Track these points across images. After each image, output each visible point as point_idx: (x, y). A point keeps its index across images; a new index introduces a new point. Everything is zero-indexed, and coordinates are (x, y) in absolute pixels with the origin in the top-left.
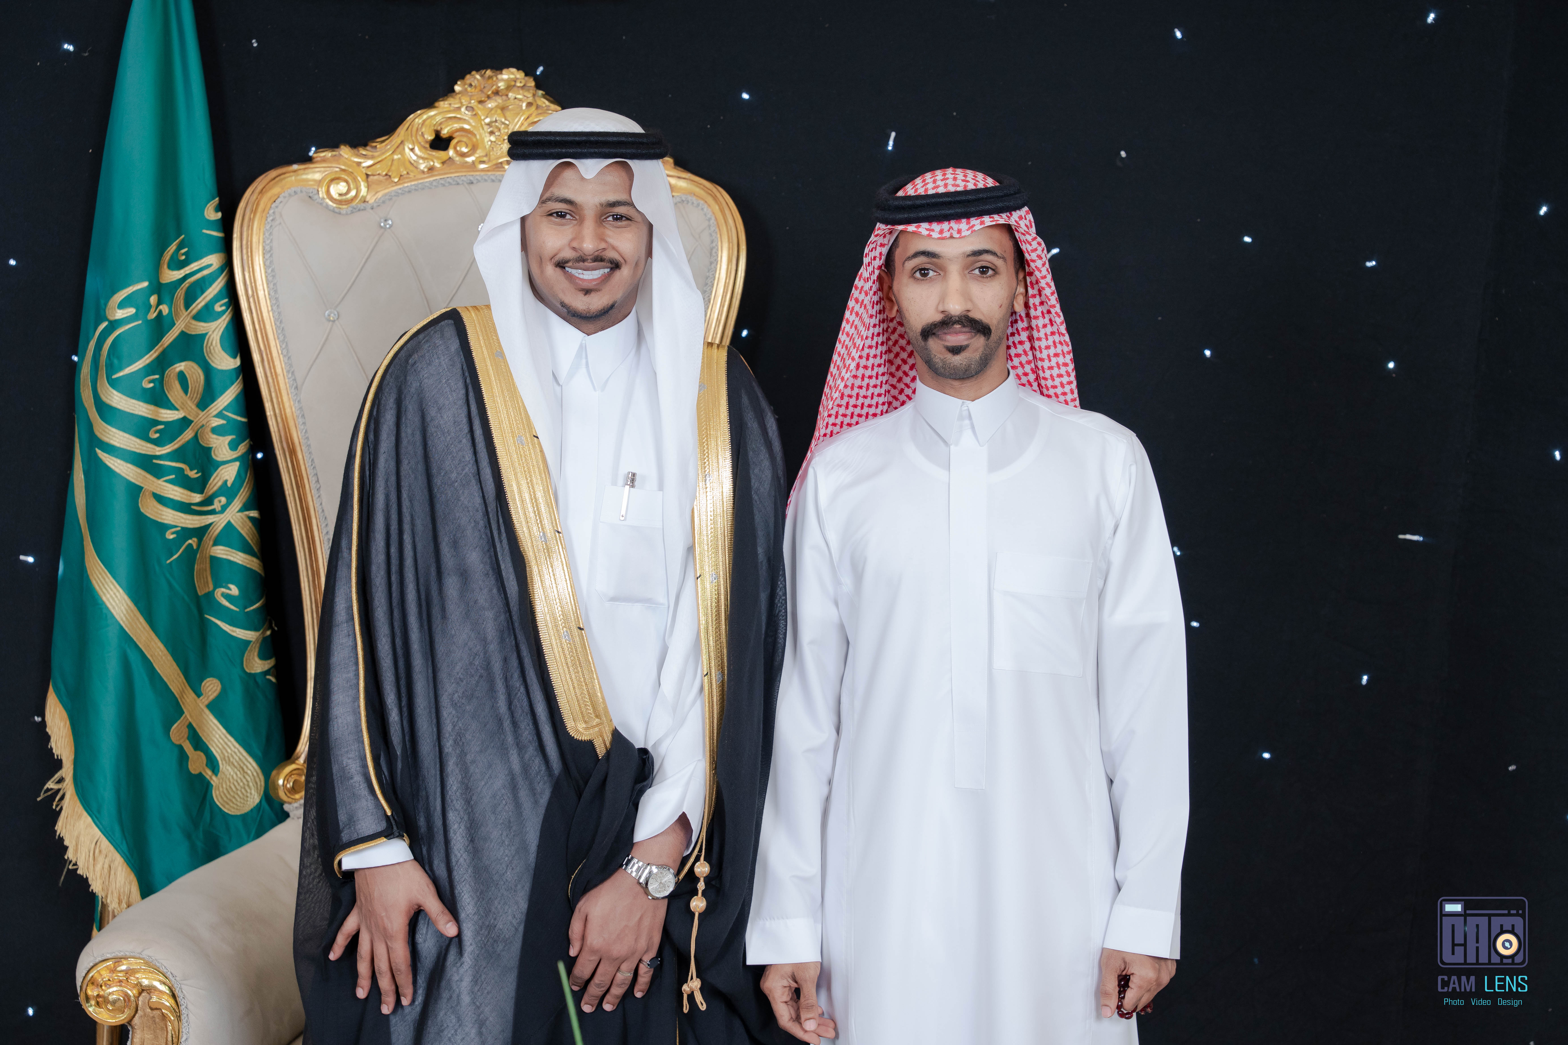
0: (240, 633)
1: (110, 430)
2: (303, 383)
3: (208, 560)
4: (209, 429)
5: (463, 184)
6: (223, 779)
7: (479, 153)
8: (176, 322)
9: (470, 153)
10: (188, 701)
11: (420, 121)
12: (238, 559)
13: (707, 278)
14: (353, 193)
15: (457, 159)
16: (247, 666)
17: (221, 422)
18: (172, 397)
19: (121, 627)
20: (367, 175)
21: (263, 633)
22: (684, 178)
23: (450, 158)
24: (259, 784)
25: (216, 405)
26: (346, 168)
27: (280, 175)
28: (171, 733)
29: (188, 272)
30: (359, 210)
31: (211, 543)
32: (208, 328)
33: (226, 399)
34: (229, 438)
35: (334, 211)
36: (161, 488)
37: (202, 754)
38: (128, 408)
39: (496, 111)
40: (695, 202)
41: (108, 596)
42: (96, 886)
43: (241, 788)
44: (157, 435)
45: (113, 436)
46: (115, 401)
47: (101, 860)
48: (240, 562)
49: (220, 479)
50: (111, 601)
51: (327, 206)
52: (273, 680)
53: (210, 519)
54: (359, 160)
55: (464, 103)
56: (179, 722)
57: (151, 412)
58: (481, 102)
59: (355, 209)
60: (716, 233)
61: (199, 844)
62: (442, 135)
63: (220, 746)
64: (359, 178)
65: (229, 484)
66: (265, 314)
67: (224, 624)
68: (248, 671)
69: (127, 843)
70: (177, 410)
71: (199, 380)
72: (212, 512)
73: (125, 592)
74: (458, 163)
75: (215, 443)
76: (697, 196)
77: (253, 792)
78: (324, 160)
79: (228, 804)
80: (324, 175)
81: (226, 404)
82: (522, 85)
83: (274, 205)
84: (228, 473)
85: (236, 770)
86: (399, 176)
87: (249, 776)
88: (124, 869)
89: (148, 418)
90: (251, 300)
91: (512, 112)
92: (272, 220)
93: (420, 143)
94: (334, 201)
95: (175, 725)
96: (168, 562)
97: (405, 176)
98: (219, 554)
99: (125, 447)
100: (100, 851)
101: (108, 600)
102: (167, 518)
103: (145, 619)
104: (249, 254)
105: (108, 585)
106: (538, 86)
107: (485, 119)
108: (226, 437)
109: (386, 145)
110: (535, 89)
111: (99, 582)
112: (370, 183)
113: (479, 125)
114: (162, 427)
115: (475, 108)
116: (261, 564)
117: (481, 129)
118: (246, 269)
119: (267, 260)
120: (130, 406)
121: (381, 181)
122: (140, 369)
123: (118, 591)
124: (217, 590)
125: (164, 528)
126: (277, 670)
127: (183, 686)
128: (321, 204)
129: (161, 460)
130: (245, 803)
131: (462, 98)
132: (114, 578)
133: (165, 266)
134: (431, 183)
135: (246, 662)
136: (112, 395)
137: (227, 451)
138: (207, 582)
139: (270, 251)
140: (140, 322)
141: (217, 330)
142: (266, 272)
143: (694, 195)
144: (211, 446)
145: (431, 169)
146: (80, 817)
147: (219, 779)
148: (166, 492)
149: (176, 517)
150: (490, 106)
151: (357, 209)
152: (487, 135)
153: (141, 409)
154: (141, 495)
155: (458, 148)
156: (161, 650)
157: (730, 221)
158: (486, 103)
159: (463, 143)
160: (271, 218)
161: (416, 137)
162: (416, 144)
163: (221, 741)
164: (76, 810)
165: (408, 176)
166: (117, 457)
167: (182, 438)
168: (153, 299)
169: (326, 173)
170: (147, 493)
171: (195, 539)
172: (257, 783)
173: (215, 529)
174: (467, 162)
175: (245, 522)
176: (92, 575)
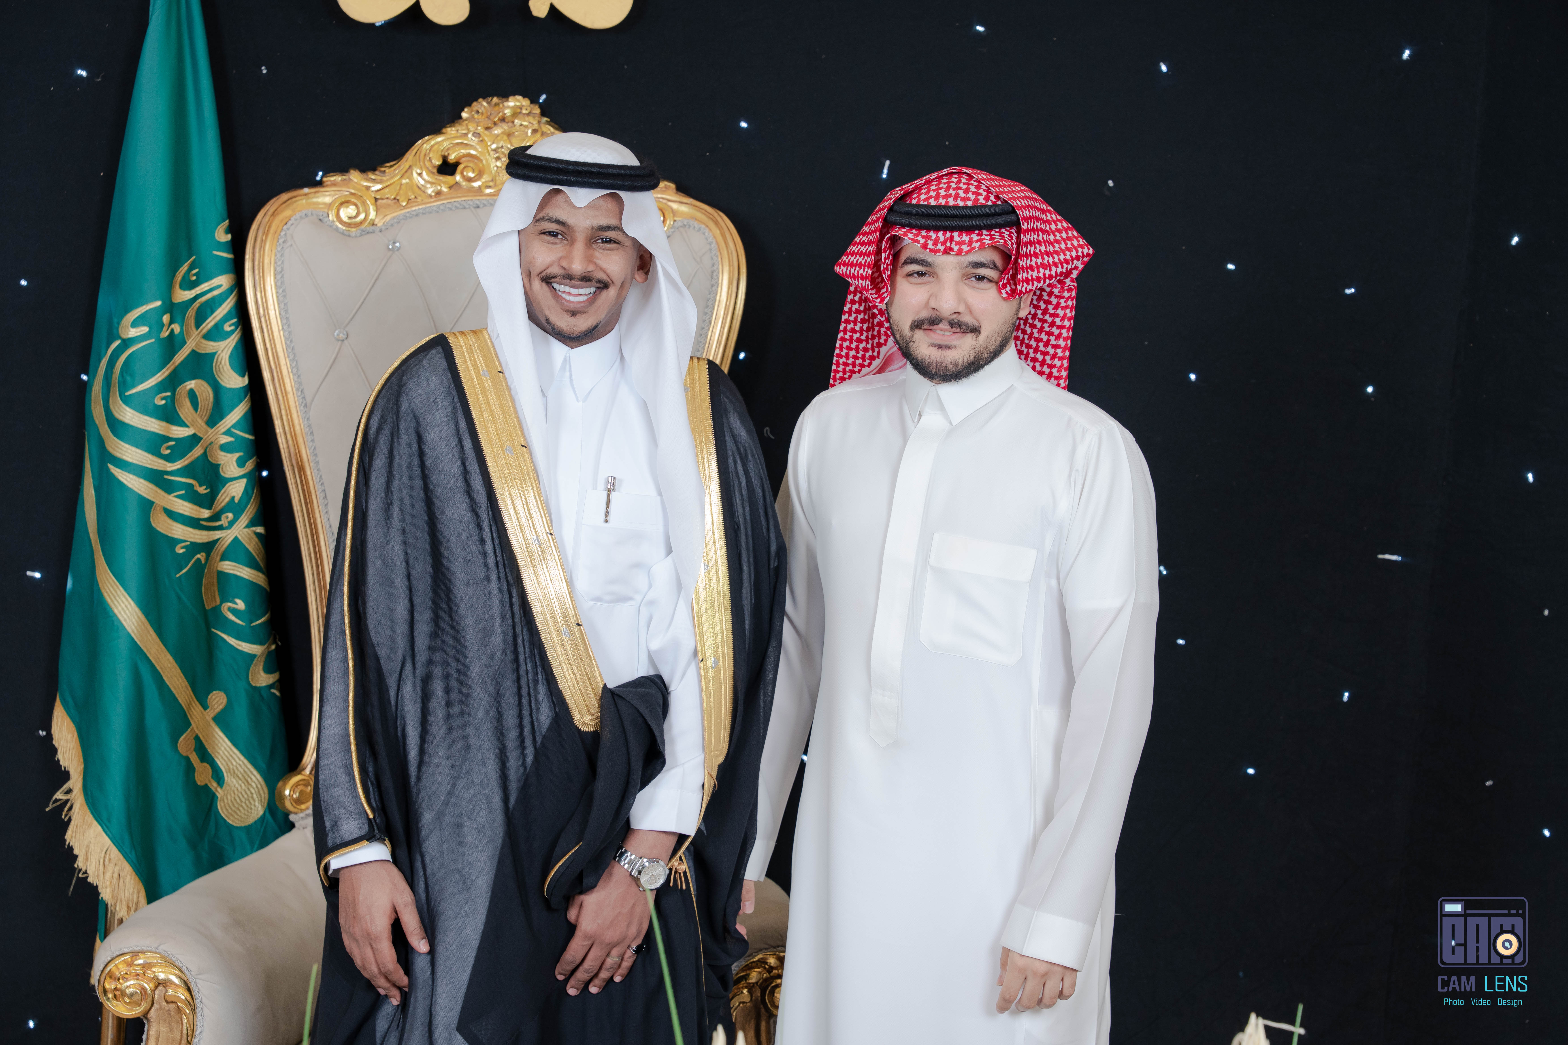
0: (246, 647)
1: (123, 446)
2: (312, 401)
3: (215, 576)
4: (217, 446)
5: (469, 208)
6: (228, 791)
7: (486, 178)
8: (187, 341)
9: (476, 178)
10: (195, 713)
11: (428, 147)
12: (244, 574)
13: (708, 301)
14: (362, 216)
15: (464, 183)
16: (252, 680)
17: (230, 439)
18: (182, 413)
19: (133, 639)
20: (376, 199)
21: (268, 647)
22: (686, 204)
23: (457, 183)
24: (263, 796)
25: (224, 423)
26: (356, 192)
27: (291, 198)
28: (178, 744)
29: (198, 292)
30: (368, 233)
31: (218, 558)
32: (217, 347)
33: (234, 417)
34: (237, 455)
35: (343, 234)
36: (171, 503)
37: (208, 766)
38: (141, 424)
39: (503, 137)
40: (696, 226)
41: (120, 608)
42: (106, 894)
43: (246, 799)
44: (168, 451)
45: (126, 452)
46: (128, 417)
47: (110, 868)
48: (247, 577)
49: (228, 495)
50: (123, 613)
51: (337, 229)
52: (278, 693)
53: (217, 535)
54: (369, 184)
55: (471, 130)
56: (186, 734)
57: (163, 429)
58: (487, 128)
59: (364, 231)
60: (717, 256)
61: (204, 855)
62: (449, 160)
63: (226, 758)
64: (368, 202)
65: (236, 500)
66: (276, 334)
67: (230, 638)
68: (254, 685)
69: (135, 851)
70: (187, 426)
71: (208, 398)
72: (220, 528)
73: (137, 605)
74: (465, 187)
75: (223, 460)
76: (699, 221)
77: (257, 804)
78: (334, 184)
79: (232, 816)
80: (334, 198)
81: (234, 422)
82: (527, 112)
83: (285, 227)
84: (235, 489)
85: (240, 782)
86: (407, 200)
87: (254, 788)
88: (133, 878)
89: (160, 434)
90: (263, 319)
91: (518, 138)
92: (284, 242)
93: (427, 168)
94: (343, 224)
95: (183, 737)
96: (178, 575)
97: (413, 200)
98: (226, 569)
99: (137, 463)
100: (110, 860)
101: (120, 613)
102: (177, 533)
103: (155, 631)
104: (261, 275)
105: (120, 598)
106: (543, 114)
107: (491, 145)
108: (234, 454)
109: (395, 170)
110: (539, 115)
111: (111, 594)
112: (379, 207)
113: (486, 151)
114: (173, 443)
115: (482, 134)
116: (267, 579)
117: (487, 155)
118: (258, 289)
119: (278, 280)
120: (143, 422)
121: (389, 205)
122: (152, 387)
123: (130, 604)
124: (224, 605)
125: (174, 542)
126: (281, 684)
127: (190, 698)
128: (331, 226)
129: (172, 476)
130: (249, 814)
131: (470, 124)
132: (126, 590)
133: (178, 286)
134: (438, 207)
135: (252, 675)
136: (125, 411)
137: (235, 469)
138: (214, 596)
139: (281, 272)
140: (153, 340)
141: (226, 349)
142: (277, 292)
143: (696, 219)
144: (219, 463)
145: (438, 193)
146: (90, 825)
147: (224, 791)
148: (176, 507)
149: (185, 532)
150: (496, 132)
151: (366, 232)
152: (494, 160)
153: (153, 425)
154: (152, 509)
155: (465, 173)
156: (170, 662)
157: (731, 245)
158: (493, 129)
159: (470, 169)
160: (282, 240)
161: (424, 162)
162: (423, 169)
163: (226, 753)
164: (86, 819)
165: (415, 200)
166: (129, 472)
167: (192, 455)
168: (166, 318)
169: (336, 196)
170: (158, 508)
171: (204, 554)
172: (261, 796)
173: (222, 543)
174: (473, 187)
175: (252, 537)
176: (104, 588)
